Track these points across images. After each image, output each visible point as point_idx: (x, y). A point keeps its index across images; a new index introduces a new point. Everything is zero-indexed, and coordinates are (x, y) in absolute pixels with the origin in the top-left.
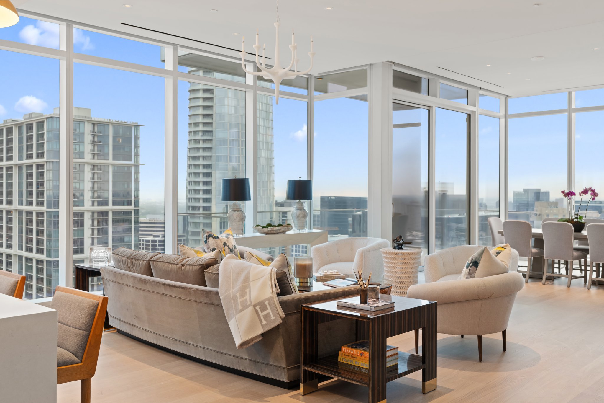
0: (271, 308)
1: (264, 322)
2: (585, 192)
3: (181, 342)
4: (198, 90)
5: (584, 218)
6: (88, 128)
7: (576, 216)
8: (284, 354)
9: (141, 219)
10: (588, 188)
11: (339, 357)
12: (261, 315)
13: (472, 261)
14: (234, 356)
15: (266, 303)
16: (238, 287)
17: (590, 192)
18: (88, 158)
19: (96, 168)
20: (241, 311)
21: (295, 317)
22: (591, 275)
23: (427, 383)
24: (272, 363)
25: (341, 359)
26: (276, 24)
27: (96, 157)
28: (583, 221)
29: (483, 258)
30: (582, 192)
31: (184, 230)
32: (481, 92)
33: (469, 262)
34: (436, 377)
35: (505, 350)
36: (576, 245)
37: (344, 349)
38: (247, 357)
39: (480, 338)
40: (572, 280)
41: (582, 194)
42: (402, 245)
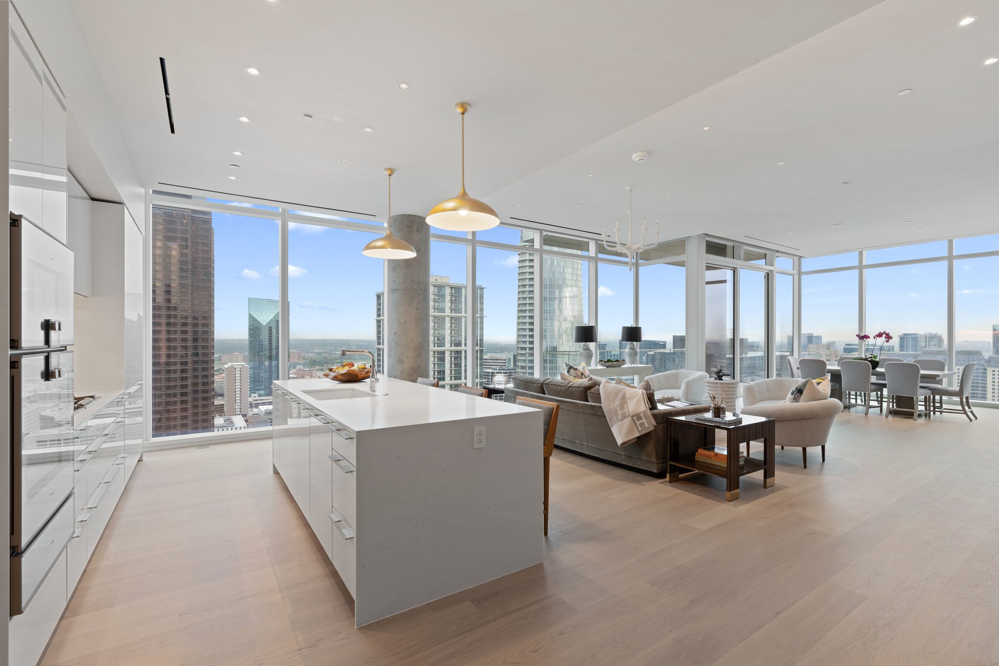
0: (645, 418)
1: (640, 429)
2: (880, 335)
3: (569, 441)
4: (526, 260)
5: (878, 358)
6: (448, 291)
7: (871, 356)
8: (654, 452)
9: (484, 357)
10: (882, 332)
11: (696, 457)
12: (638, 423)
13: (796, 389)
14: (613, 452)
15: (642, 415)
16: (617, 403)
17: (884, 336)
18: (448, 312)
19: (453, 319)
20: (622, 420)
21: (661, 425)
22: (888, 405)
23: (768, 480)
24: (644, 458)
25: (698, 458)
26: (629, 213)
27: (453, 312)
28: (878, 360)
29: (807, 387)
30: (876, 336)
31: (515, 365)
32: (778, 254)
33: (794, 390)
34: (774, 476)
35: (824, 460)
36: (873, 379)
37: (700, 451)
38: (623, 453)
39: (804, 450)
40: (870, 409)
41: (876, 337)
42: (722, 376)
